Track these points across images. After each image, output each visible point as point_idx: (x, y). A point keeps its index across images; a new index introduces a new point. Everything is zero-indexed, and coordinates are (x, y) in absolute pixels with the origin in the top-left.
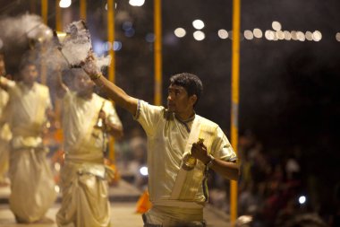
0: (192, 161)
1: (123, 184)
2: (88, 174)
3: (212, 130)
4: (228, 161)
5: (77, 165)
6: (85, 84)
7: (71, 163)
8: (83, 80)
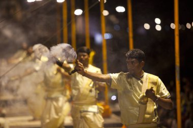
0: (146, 100)
1: (113, 116)
2: (87, 111)
3: (155, 81)
4: (166, 98)
5: (80, 107)
6: (84, 59)
7: (77, 106)
8: (82, 57)
